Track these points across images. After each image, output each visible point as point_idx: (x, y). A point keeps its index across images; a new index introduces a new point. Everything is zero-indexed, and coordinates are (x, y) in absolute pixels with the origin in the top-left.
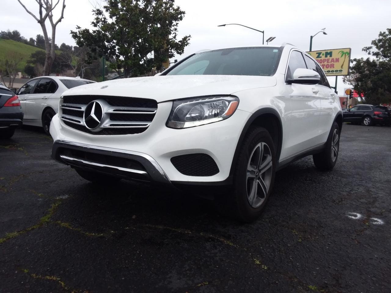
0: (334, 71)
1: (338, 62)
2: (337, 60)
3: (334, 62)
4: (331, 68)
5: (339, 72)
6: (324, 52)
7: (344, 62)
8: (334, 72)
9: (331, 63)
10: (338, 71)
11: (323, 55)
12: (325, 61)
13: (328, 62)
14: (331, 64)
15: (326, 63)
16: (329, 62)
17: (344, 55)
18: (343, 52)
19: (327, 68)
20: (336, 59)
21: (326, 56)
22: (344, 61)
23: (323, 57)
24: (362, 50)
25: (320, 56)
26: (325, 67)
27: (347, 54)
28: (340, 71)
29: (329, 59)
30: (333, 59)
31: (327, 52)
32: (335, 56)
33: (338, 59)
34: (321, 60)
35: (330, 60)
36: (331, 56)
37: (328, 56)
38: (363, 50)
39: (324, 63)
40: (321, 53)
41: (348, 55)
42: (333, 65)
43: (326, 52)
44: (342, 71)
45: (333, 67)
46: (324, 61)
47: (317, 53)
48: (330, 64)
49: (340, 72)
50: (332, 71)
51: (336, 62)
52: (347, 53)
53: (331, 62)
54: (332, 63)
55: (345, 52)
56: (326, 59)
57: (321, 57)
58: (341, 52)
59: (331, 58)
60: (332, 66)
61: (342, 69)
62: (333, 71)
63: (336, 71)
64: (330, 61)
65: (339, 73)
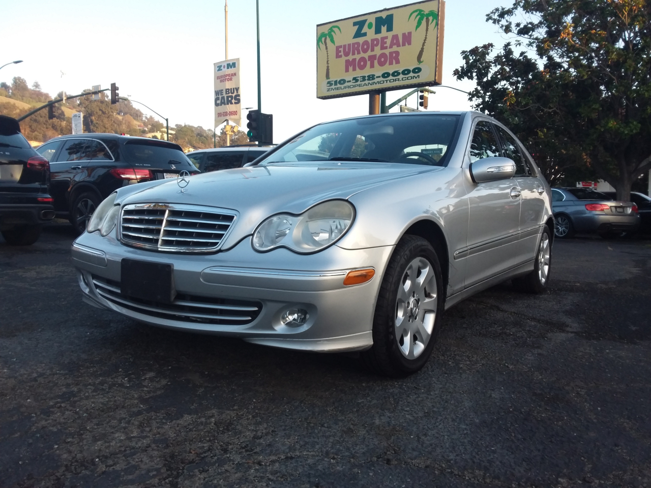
0: (398, 74)
1: (409, 43)
2: (407, 38)
3: (398, 46)
4: (391, 63)
5: (412, 74)
6: (372, 19)
7: (423, 45)
8: (401, 76)
9: (392, 50)
10: (409, 71)
11: (370, 26)
12: (377, 45)
13: (383, 48)
14: (391, 53)
15: (378, 51)
16: (386, 48)
17: (424, 22)
18: (420, 12)
19: (382, 64)
20: (404, 35)
21: (378, 31)
22: (425, 40)
23: (371, 34)
24: (487, 20)
25: (363, 32)
26: (376, 62)
27: (431, 18)
28: (414, 71)
29: (386, 38)
30: (395, 37)
31: (381, 18)
32: (400, 28)
33: (410, 33)
34: (366, 42)
35: (388, 41)
36: (390, 29)
37: (384, 29)
38: (489, 18)
39: (373, 50)
40: (364, 22)
41: (435, 21)
42: (397, 53)
43: (377, 19)
44: (419, 70)
45: (398, 62)
46: (375, 42)
47: (355, 24)
48: (387, 52)
49: (416, 75)
50: (393, 75)
51: (404, 45)
52: (431, 13)
53: (391, 47)
54: (395, 48)
55: (426, 12)
56: (377, 40)
57: (365, 34)
58: (416, 14)
59: (390, 34)
60: (395, 58)
61: (420, 66)
62: (396, 74)
63: (404, 73)
64: (388, 44)
65: (412, 78)
